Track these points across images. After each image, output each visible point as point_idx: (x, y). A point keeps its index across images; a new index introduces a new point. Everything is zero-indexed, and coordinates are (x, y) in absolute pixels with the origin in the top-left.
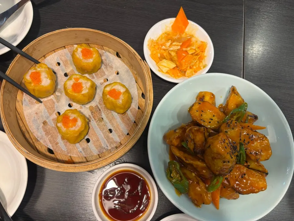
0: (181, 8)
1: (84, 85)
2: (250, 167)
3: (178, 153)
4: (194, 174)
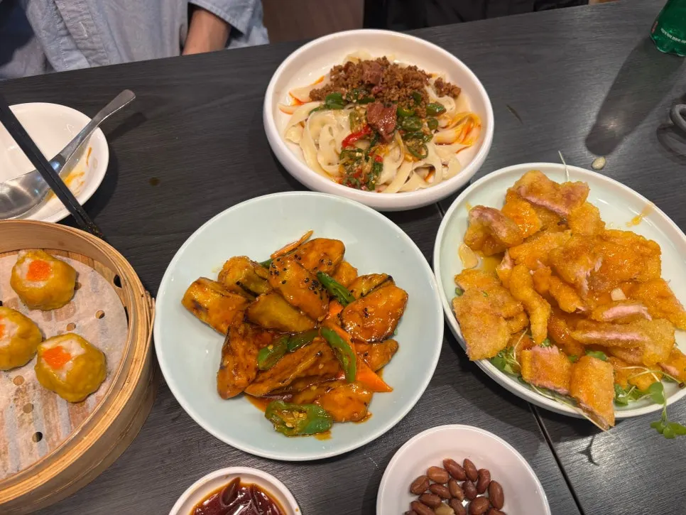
1: (6, 331)
2: (365, 293)
3: (263, 389)
4: (314, 388)
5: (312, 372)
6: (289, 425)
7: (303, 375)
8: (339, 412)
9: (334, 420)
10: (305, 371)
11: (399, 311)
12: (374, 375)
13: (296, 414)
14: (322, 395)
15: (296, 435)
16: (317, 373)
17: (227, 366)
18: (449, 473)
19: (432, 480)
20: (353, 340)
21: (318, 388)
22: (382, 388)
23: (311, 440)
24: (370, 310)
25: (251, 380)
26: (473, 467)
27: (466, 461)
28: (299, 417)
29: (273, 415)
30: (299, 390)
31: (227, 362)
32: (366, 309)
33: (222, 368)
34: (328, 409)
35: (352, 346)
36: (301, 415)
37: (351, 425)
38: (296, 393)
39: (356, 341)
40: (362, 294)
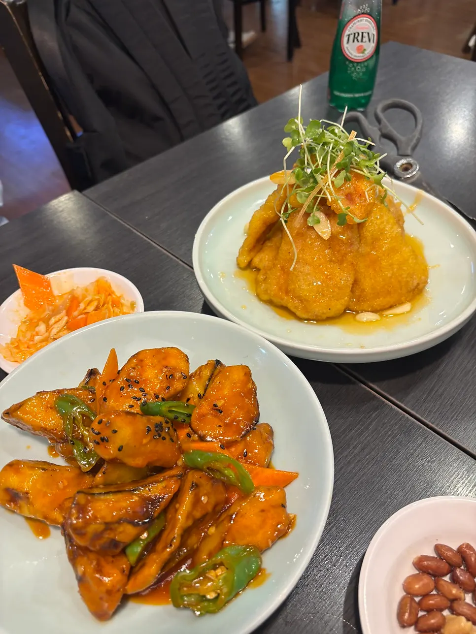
0: (16, 267)
2: (202, 393)
4: (212, 530)
5: (198, 514)
6: (211, 596)
7: (190, 523)
8: (259, 538)
9: (260, 550)
10: (189, 515)
11: (250, 386)
12: (268, 472)
13: (212, 574)
14: (229, 530)
15: (228, 602)
16: (204, 512)
17: (84, 573)
18: (429, 574)
19: (417, 596)
20: (222, 447)
21: (217, 527)
22: (288, 479)
23: (248, 596)
24: (220, 403)
25: (127, 572)
26: (450, 549)
27: (438, 548)
28: (217, 576)
29: (182, 597)
30: (195, 546)
31: (81, 569)
32: (215, 405)
33: (81, 580)
34: (245, 542)
35: (225, 453)
36: (219, 572)
37: (280, 544)
38: (193, 554)
39: (226, 446)
40: (199, 396)
